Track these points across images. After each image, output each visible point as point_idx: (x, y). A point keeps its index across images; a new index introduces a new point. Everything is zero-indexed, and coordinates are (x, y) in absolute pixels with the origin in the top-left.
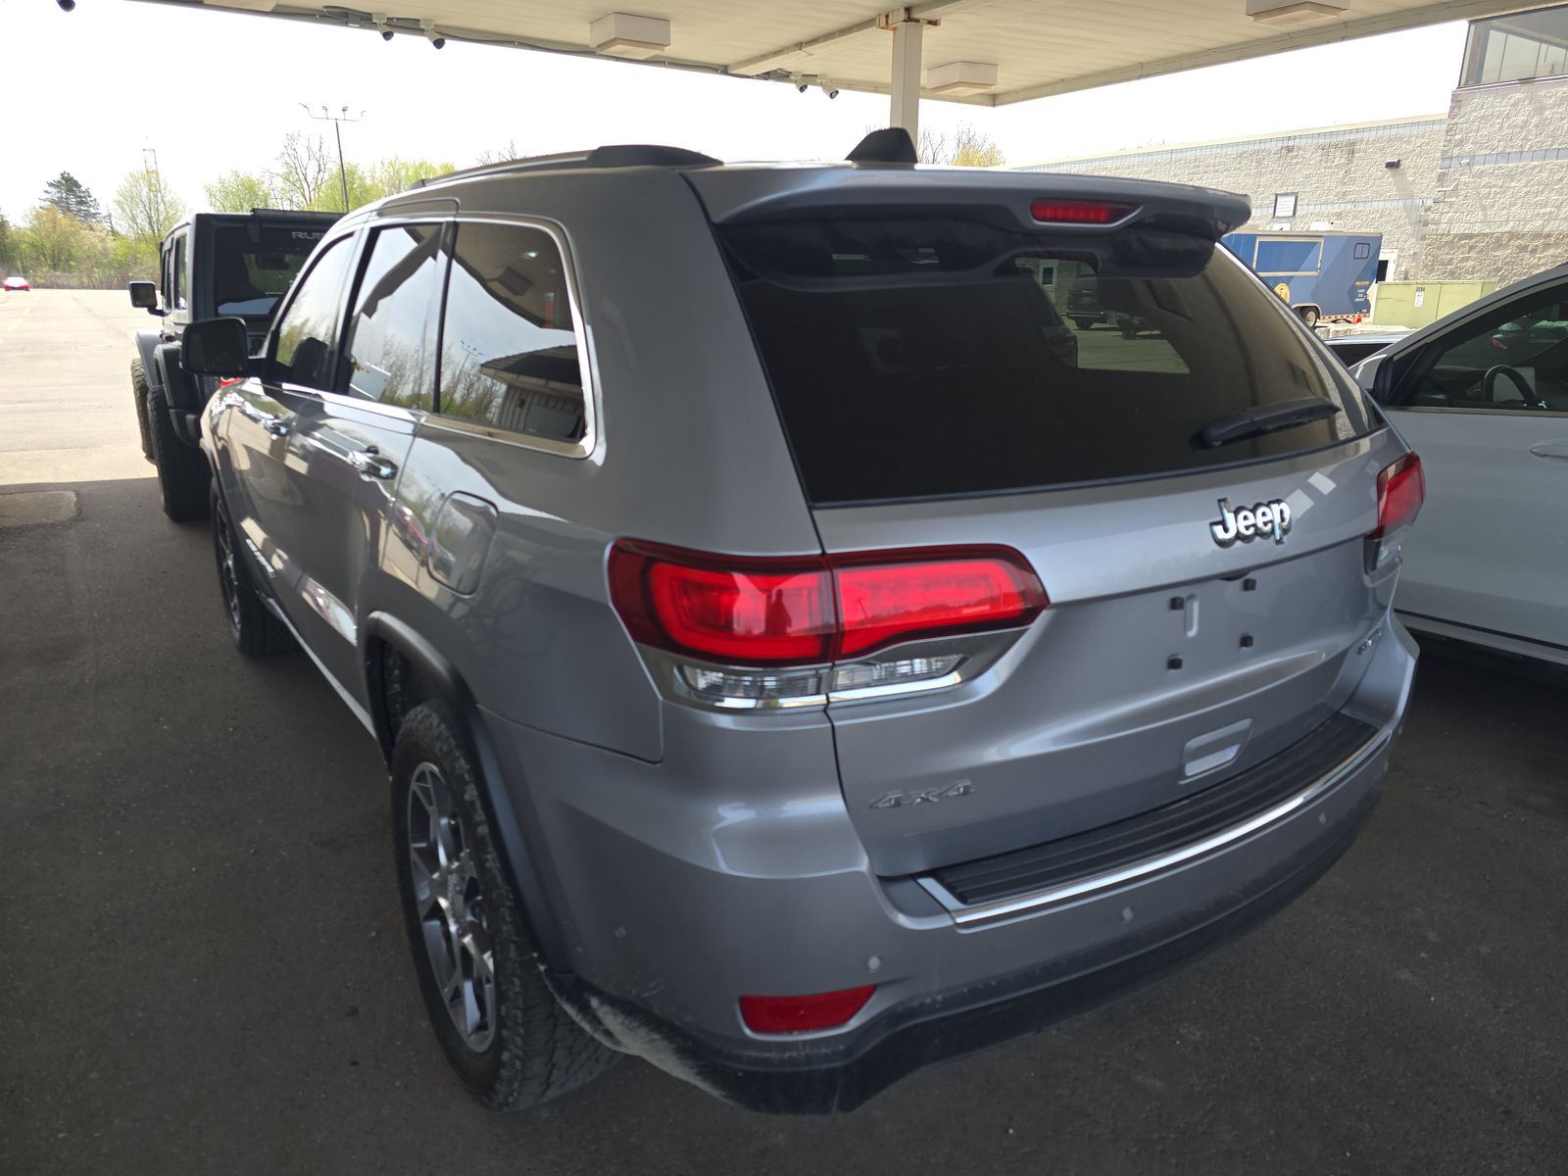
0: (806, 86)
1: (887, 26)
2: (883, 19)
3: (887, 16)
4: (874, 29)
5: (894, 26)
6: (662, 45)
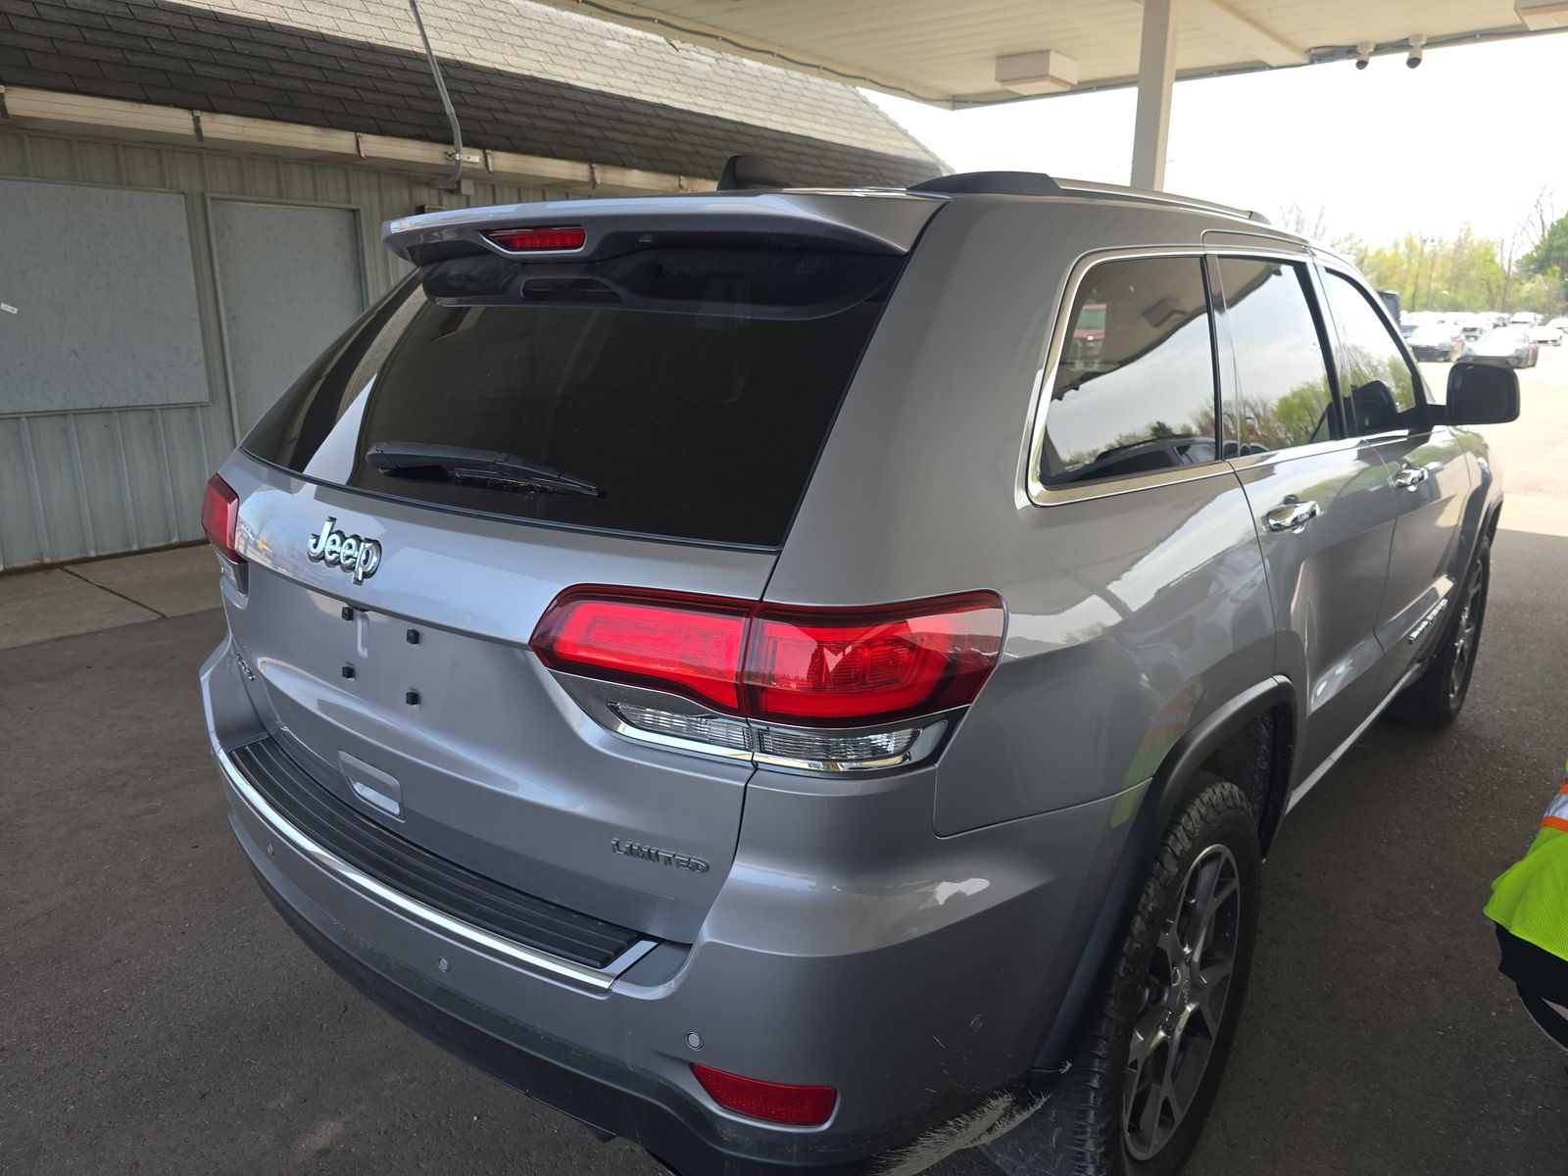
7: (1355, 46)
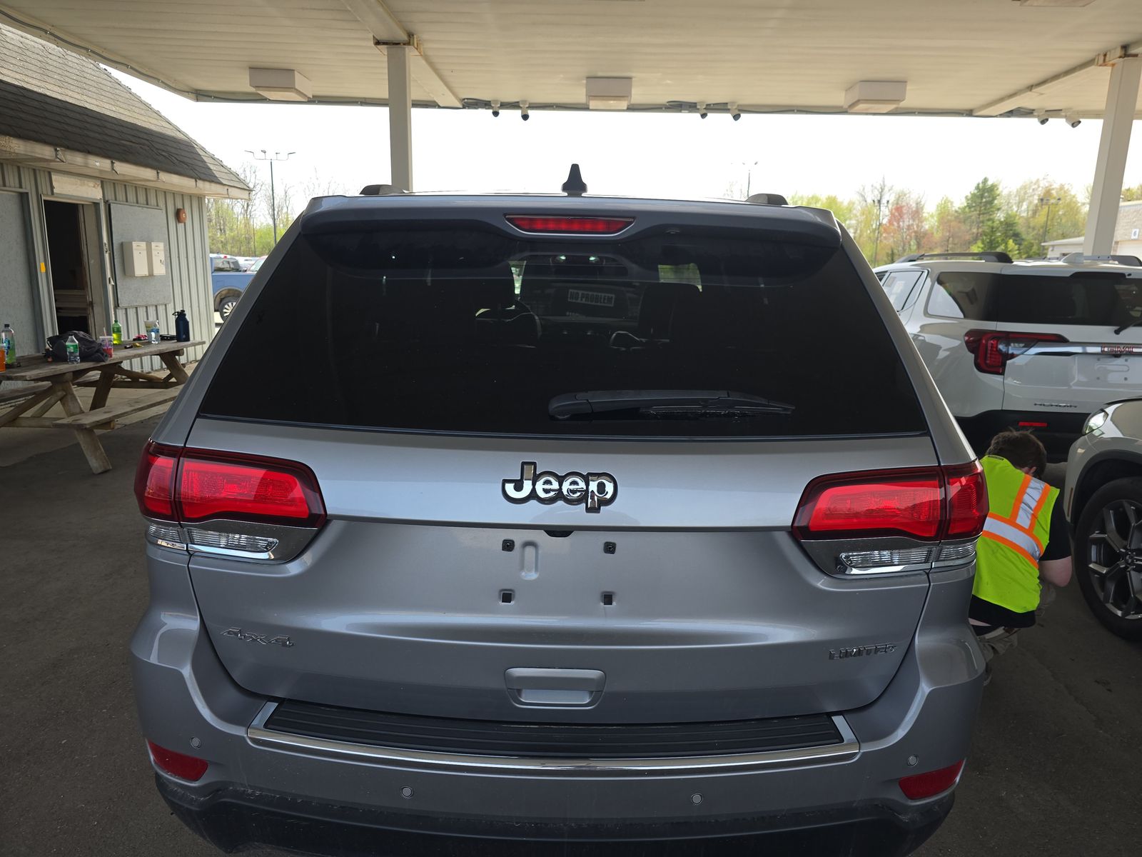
0: (1047, 120)
1: (1104, 63)
2: (1102, 58)
3: (1105, 55)
4: (1092, 68)
5: (1111, 62)
6: (898, 101)
7: (490, 102)
